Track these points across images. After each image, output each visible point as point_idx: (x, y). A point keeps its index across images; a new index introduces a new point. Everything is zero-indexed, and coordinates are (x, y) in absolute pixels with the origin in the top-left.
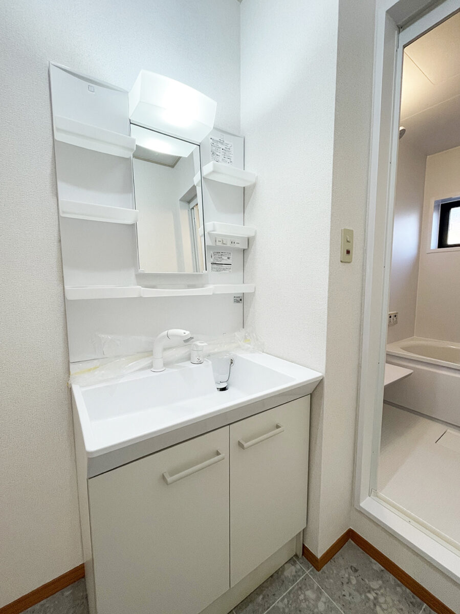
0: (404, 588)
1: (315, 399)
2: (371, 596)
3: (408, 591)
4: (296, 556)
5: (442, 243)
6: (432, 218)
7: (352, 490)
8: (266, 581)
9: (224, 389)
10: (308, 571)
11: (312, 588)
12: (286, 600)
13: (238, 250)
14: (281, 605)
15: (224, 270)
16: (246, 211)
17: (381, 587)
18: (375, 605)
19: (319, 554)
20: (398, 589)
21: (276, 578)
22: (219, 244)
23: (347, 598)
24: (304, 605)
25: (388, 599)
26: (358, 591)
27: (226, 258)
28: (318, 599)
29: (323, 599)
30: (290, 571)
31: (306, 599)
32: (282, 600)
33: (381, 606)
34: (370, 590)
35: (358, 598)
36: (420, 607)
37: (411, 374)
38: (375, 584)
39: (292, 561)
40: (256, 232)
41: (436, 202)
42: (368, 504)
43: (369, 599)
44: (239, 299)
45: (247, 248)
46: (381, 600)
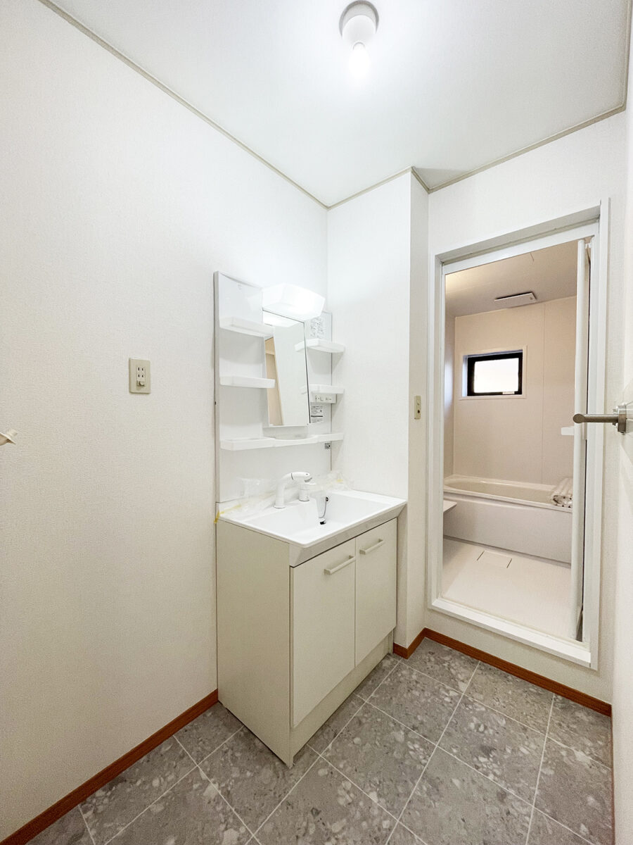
0: (467, 656)
1: (400, 522)
2: (446, 665)
3: (469, 657)
4: (389, 654)
5: (471, 392)
6: (462, 368)
7: (426, 595)
8: (371, 672)
9: (322, 523)
10: (400, 661)
11: (405, 669)
12: (389, 680)
13: (327, 404)
14: (386, 682)
15: (318, 421)
16: (333, 373)
17: (451, 659)
18: (449, 669)
19: (407, 645)
20: (463, 657)
21: (377, 669)
22: (318, 401)
23: (431, 669)
24: (402, 679)
25: (457, 663)
26: (437, 664)
27: (319, 411)
28: (411, 674)
29: (414, 673)
30: (387, 663)
31: (402, 675)
32: (387, 679)
33: (453, 668)
34: (444, 662)
35: (437, 667)
36: (477, 663)
37: (455, 506)
38: (447, 658)
39: (387, 656)
40: (344, 391)
41: (464, 356)
42: (437, 603)
43: (444, 666)
44: (328, 446)
45: (334, 402)
46: (453, 665)
